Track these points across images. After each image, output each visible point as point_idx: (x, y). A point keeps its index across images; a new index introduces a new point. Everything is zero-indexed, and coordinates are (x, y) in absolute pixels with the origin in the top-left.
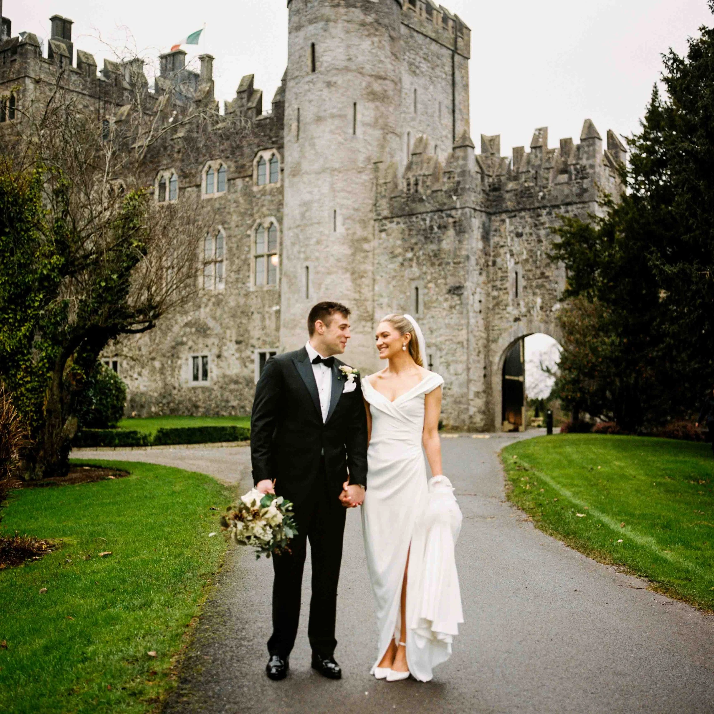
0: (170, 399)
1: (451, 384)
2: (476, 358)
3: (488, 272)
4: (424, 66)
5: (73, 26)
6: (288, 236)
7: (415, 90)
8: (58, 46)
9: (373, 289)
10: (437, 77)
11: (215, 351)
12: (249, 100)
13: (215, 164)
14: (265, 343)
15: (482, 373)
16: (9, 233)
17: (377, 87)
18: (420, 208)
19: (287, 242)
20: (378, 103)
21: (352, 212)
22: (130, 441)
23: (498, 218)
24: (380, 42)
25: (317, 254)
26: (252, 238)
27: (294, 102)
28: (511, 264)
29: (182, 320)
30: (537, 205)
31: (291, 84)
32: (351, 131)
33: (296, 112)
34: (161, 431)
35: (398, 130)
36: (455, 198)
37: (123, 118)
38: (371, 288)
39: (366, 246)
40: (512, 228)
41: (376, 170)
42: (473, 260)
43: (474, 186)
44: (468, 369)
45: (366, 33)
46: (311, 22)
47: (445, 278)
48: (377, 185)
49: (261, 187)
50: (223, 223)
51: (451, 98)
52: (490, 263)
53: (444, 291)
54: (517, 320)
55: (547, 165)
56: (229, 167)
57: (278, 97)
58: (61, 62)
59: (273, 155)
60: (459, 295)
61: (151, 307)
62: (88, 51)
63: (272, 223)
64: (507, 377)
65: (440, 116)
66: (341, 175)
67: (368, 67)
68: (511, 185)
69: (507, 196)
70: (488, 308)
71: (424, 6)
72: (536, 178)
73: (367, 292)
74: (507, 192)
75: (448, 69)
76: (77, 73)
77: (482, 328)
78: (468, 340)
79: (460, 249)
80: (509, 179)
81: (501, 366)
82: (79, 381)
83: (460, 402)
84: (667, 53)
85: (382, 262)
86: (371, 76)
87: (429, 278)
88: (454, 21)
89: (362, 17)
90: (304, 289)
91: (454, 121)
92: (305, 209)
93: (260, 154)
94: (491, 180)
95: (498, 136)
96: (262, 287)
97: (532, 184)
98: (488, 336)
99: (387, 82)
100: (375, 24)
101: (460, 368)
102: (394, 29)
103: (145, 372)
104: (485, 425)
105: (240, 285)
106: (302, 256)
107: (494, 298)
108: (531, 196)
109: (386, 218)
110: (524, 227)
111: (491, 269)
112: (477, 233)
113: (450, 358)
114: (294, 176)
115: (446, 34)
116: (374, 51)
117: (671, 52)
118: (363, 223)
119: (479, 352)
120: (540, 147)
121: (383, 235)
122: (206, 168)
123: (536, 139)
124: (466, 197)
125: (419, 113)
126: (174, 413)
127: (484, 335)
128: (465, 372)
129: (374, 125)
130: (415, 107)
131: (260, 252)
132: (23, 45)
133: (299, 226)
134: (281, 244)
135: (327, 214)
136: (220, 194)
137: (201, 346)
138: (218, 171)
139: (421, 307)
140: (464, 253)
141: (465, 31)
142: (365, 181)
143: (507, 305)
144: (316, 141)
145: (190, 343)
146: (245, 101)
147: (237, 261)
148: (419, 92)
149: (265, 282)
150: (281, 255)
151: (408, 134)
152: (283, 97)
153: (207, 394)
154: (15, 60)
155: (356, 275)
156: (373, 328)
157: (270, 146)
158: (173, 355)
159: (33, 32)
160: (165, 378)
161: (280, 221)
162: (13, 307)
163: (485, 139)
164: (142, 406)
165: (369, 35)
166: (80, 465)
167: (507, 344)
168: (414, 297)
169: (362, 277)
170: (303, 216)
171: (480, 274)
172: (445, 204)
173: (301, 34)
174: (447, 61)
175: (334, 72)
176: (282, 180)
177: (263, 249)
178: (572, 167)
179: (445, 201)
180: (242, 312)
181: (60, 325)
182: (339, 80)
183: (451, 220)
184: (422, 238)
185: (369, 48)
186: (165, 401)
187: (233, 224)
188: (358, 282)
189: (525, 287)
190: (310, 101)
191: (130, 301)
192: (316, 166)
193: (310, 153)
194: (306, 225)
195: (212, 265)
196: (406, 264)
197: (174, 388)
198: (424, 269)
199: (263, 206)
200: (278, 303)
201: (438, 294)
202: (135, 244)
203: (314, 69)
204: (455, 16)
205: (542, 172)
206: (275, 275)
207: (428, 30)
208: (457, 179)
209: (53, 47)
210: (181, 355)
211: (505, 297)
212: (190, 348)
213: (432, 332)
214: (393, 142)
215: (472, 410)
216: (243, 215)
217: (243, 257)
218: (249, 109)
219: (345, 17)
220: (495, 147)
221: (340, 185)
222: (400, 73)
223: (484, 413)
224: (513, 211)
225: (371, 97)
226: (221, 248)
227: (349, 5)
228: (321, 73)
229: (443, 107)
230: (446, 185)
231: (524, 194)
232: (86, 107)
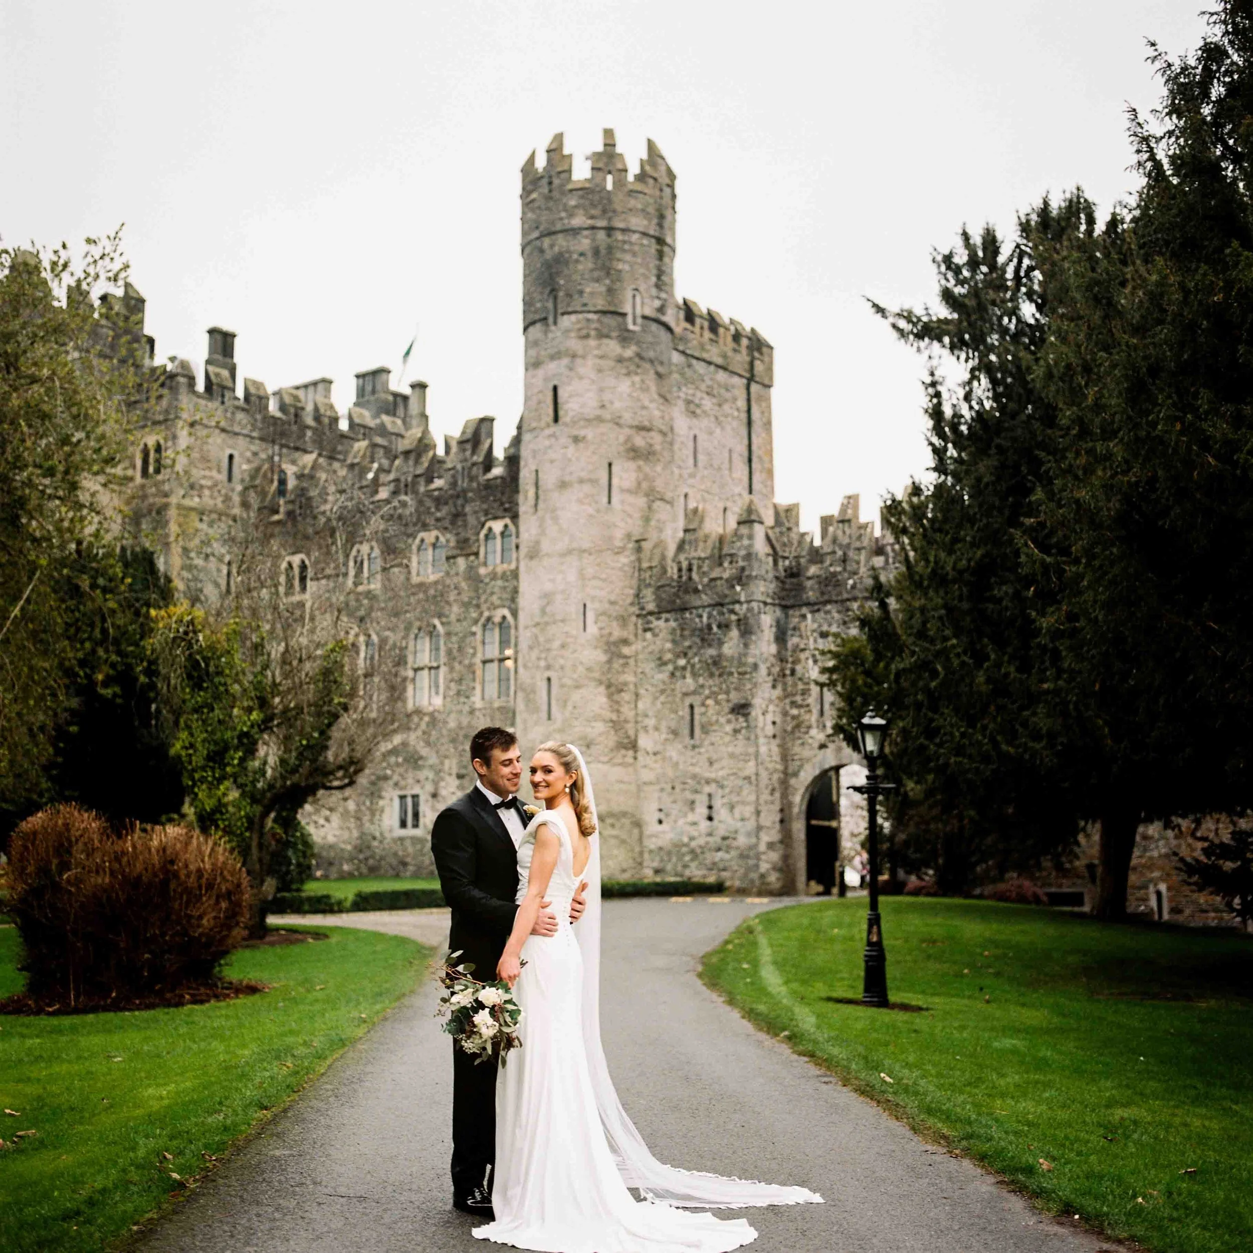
0: (368, 853)
1: (736, 832)
2: (769, 798)
3: (785, 684)
4: (708, 403)
5: (237, 341)
6: (525, 636)
7: (695, 437)
8: (217, 375)
9: (636, 707)
10: (726, 416)
11: (430, 788)
12: (474, 452)
13: (430, 536)
15: (778, 817)
16: (207, 688)
17: (639, 441)
18: (695, 601)
19: (523, 645)
20: (641, 463)
21: (607, 606)
22: (322, 907)
23: (797, 613)
24: (643, 381)
25: (562, 661)
26: (479, 636)
27: (530, 461)
28: (814, 673)
29: (385, 745)
30: (845, 596)
31: (526, 437)
32: (605, 500)
33: (534, 475)
34: (359, 895)
35: (668, 496)
36: (738, 588)
37: (306, 471)
38: (633, 706)
39: (626, 650)
40: (815, 626)
41: (639, 550)
42: (763, 670)
43: (763, 572)
44: (758, 813)
45: (624, 371)
46: (552, 358)
47: (727, 693)
48: (640, 570)
49: (490, 568)
50: (440, 616)
51: (746, 442)
52: (788, 672)
53: (727, 710)
54: (823, 746)
55: (858, 544)
56: (448, 541)
57: (512, 451)
58: (223, 396)
59: (506, 526)
60: (745, 715)
61: (352, 762)
62: (259, 379)
63: (504, 618)
64: (814, 822)
65: (730, 469)
66: (592, 558)
67: (627, 415)
68: (813, 570)
69: (809, 584)
70: (785, 731)
71: (706, 324)
72: (844, 561)
73: (627, 712)
74: (809, 578)
75: (742, 403)
76: (243, 410)
77: (778, 759)
78: (757, 774)
79: (745, 655)
80: (812, 561)
81: (804, 807)
82: (278, 841)
83: (748, 857)
85: (647, 671)
86: (631, 427)
87: (707, 692)
88: (750, 339)
89: (619, 350)
90: (545, 707)
91: (751, 473)
92: (545, 601)
93: (488, 525)
94: (787, 563)
95: (796, 506)
96: (491, 703)
97: (839, 569)
98: (786, 768)
99: (652, 434)
100: (637, 360)
101: (748, 810)
102: (662, 363)
103: (335, 819)
104: (783, 887)
105: (462, 699)
106: (542, 663)
107: (794, 717)
108: (838, 584)
109: (651, 613)
110: (830, 625)
111: (789, 680)
112: (768, 634)
113: (735, 799)
114: (531, 558)
115: (738, 357)
116: (635, 394)
118: (623, 620)
119: (773, 790)
120: (849, 521)
121: (649, 635)
122: (417, 541)
123: (844, 509)
124: (752, 587)
125: (700, 464)
126: (374, 872)
127: (780, 767)
128: (754, 818)
129: (636, 491)
130: (695, 458)
131: (489, 656)
132: (172, 376)
133: (538, 624)
134: (516, 645)
135: (574, 610)
136: (437, 577)
137: (410, 781)
138: (434, 546)
139: (697, 732)
140: (750, 660)
141: (765, 350)
142: (624, 564)
143: (809, 727)
144: (559, 513)
145: (396, 778)
146: (468, 453)
147: (458, 667)
148: (699, 439)
149: (496, 695)
150: (516, 661)
151: (686, 496)
152: (518, 450)
153: (419, 847)
154: (162, 395)
155: (613, 689)
156: (635, 758)
157: (500, 513)
158: (372, 794)
159: (185, 357)
160: (362, 825)
161: (515, 614)
162: (212, 764)
163: (780, 509)
164: (331, 864)
165: (628, 374)
166: (277, 929)
167: (810, 779)
168: (688, 718)
169: (621, 691)
170: (543, 612)
171: (774, 687)
172: (726, 596)
173: (540, 372)
174: (741, 395)
175: (582, 423)
176: (518, 560)
177: (493, 651)
178: (889, 548)
179: (727, 592)
181: (258, 782)
182: (589, 433)
183: (734, 617)
184: (698, 640)
185: (629, 391)
186: (361, 856)
187: (453, 617)
188: (616, 697)
189: (831, 703)
190: (552, 462)
191: (330, 755)
192: (561, 546)
193: (552, 530)
194: (547, 624)
195: (426, 672)
196: (678, 674)
197: (374, 838)
198: (701, 680)
199: (492, 593)
201: (718, 714)
202: (336, 701)
203: (556, 419)
204: (753, 331)
205: (851, 554)
206: (508, 688)
207: (713, 354)
208: (741, 563)
209: (213, 377)
210: (384, 794)
211: (807, 717)
212: (396, 784)
213: (711, 764)
214: (662, 511)
215: (764, 867)
216: (466, 605)
217: (467, 662)
218: (474, 464)
219: (596, 352)
220: (793, 520)
221: (590, 571)
222: (672, 418)
223: (780, 870)
224: (815, 604)
225: (632, 454)
226: (437, 649)
227: (601, 335)
228: (566, 425)
229: (735, 456)
230: (727, 571)
231: (829, 581)
232: (255, 454)
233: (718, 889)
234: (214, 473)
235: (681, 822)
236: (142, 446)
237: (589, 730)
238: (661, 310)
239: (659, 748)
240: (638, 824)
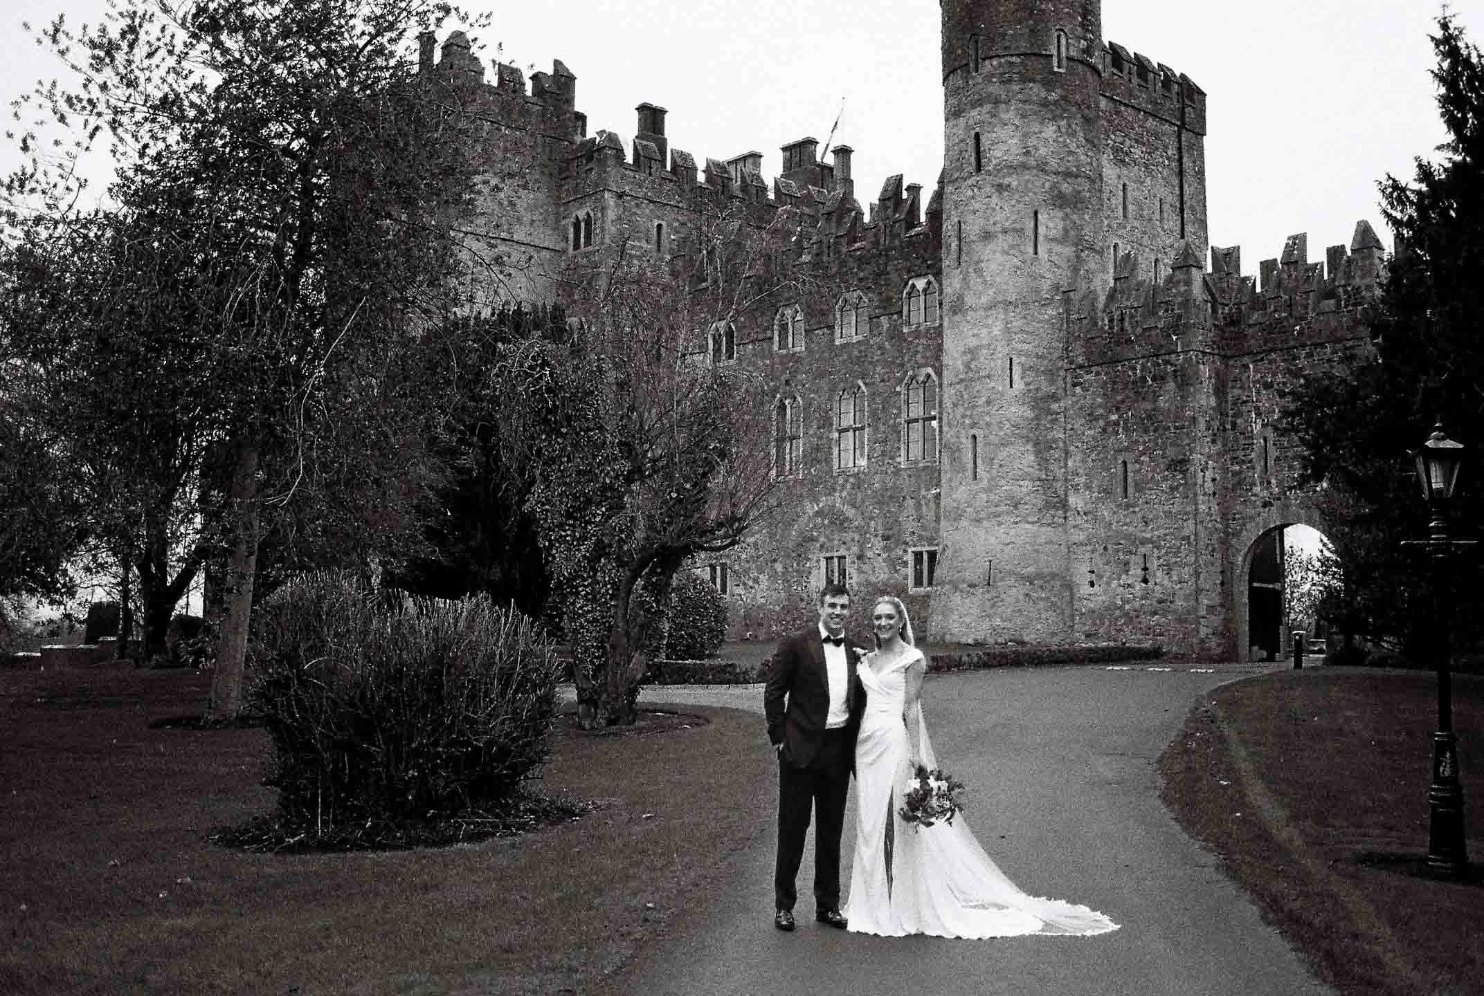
1: (1174, 595)
2: (1210, 559)
3: (1225, 439)
4: (1137, 152)
5: (666, 116)
6: (949, 395)
7: (1124, 185)
8: (646, 147)
9: (1066, 465)
10: (1156, 165)
11: (855, 549)
12: (895, 211)
13: (853, 296)
14: (921, 538)
15: (1218, 580)
16: (566, 434)
17: (1066, 188)
18: (1127, 352)
19: (948, 403)
20: (1068, 210)
21: (1034, 360)
23: (1239, 363)
24: (1069, 126)
25: (988, 419)
26: (903, 397)
27: (953, 212)
28: (1257, 427)
29: (811, 508)
30: (1292, 343)
31: (949, 189)
32: (1031, 250)
33: (956, 227)
35: (1097, 245)
36: (1174, 338)
38: (1062, 465)
39: (1055, 406)
40: (1258, 376)
41: (1067, 301)
42: (1202, 424)
43: (1201, 320)
44: (1198, 574)
45: (1050, 116)
46: (974, 104)
47: (1163, 449)
48: (1068, 322)
49: (914, 327)
50: (864, 377)
51: (1177, 191)
52: (1228, 426)
53: (1163, 466)
54: (1266, 505)
55: (1306, 288)
56: (870, 301)
57: (935, 205)
58: (652, 167)
59: (929, 283)
60: (1184, 472)
62: (686, 150)
63: (928, 376)
64: (1257, 585)
65: (1161, 220)
66: (1018, 310)
67: (1053, 162)
68: (1255, 317)
69: (1250, 332)
70: (1226, 488)
71: (1134, 69)
72: (1290, 306)
73: (1057, 470)
74: (1250, 326)
75: (1173, 153)
76: (671, 181)
77: (1218, 518)
78: (1196, 534)
79: (1183, 408)
80: (1254, 308)
81: (1247, 568)
82: (648, 611)
83: (1186, 621)
84: (1383, 178)
85: (1077, 427)
86: (1057, 173)
87: (1141, 448)
88: (1180, 84)
89: (1043, 94)
90: (970, 466)
91: (1183, 224)
92: (969, 356)
93: (910, 282)
94: (1226, 310)
95: (1237, 249)
96: (916, 462)
97: (1284, 315)
98: (1227, 528)
99: (1080, 180)
100: (1062, 103)
101: (1186, 572)
102: (1089, 108)
103: (764, 578)
104: (1224, 653)
105: (887, 460)
106: (967, 421)
107: (1235, 474)
108: (1283, 331)
109: (1081, 367)
110: (1274, 375)
111: (1230, 435)
112: (1207, 386)
113: (1172, 560)
114: (955, 313)
115: (1168, 104)
116: (1061, 139)
117: (1389, 177)
118: (1051, 374)
119: (1214, 550)
120: (1296, 262)
121: (1078, 390)
122: (841, 303)
123: (1289, 250)
124: (1190, 336)
125: (1130, 216)
127: (1220, 527)
128: (1193, 579)
129: (1063, 239)
130: (1125, 208)
131: (913, 415)
132: (601, 149)
133: (962, 381)
134: (940, 406)
135: (1000, 363)
136: (860, 337)
137: (836, 543)
138: (857, 307)
139: (1131, 490)
140: (1189, 414)
141: (1196, 96)
142: (1052, 317)
143: (1252, 484)
144: (984, 265)
145: (822, 539)
146: (890, 212)
147: (882, 428)
148: (1129, 189)
149: (920, 456)
150: (941, 420)
151: (1116, 246)
152: (941, 204)
154: (591, 169)
155: (1041, 446)
156: (1065, 518)
157: (924, 272)
158: (799, 556)
159: (613, 131)
160: (789, 587)
161: (939, 374)
162: (571, 522)
163: (1219, 253)
165: (1054, 119)
166: (652, 709)
167: (1253, 539)
168: (1120, 476)
169: (1050, 448)
170: (968, 367)
171: (1214, 442)
172: (1161, 346)
173: (962, 121)
174: (1172, 143)
175: (1006, 171)
176: (941, 317)
177: (917, 411)
178: (1341, 290)
179: (1162, 342)
180: (891, 497)
181: (626, 543)
182: (1013, 181)
183: (1170, 368)
184: (1131, 394)
185: (1054, 136)
186: (789, 618)
187: (877, 378)
188: (1044, 455)
189: (1277, 459)
190: (975, 212)
192: (984, 300)
193: (975, 282)
194: (972, 380)
195: (851, 433)
196: (1110, 429)
197: (802, 600)
198: (1135, 436)
199: (916, 352)
200: (938, 485)
201: (1154, 471)
203: (979, 168)
204: (1183, 76)
205: (1298, 298)
206: (933, 448)
207: (1142, 100)
208: (1177, 311)
209: (639, 147)
210: (810, 556)
211: (1250, 473)
212: (822, 546)
213: (1146, 523)
214: (1092, 263)
215: (1204, 632)
216: (889, 365)
217: (891, 422)
218: (896, 222)
219: (1020, 96)
220: (1233, 263)
221: (1017, 324)
222: (1100, 165)
223: (1221, 635)
224: (1258, 353)
225: (1058, 202)
226: (862, 411)
227: (1024, 79)
228: (989, 173)
229: (1166, 207)
230: (1163, 319)
231: (1273, 329)
232: (683, 224)
233: (1154, 655)
234: (644, 244)
235: (1114, 584)
236: (573, 220)
237: (1015, 488)
238: (1088, 51)
239: (1089, 507)
240: (1069, 586)
